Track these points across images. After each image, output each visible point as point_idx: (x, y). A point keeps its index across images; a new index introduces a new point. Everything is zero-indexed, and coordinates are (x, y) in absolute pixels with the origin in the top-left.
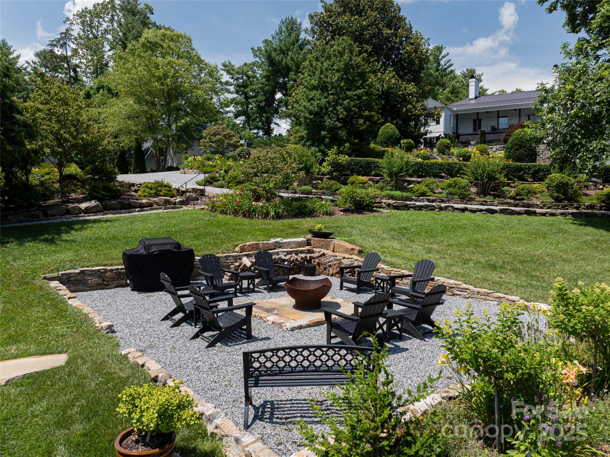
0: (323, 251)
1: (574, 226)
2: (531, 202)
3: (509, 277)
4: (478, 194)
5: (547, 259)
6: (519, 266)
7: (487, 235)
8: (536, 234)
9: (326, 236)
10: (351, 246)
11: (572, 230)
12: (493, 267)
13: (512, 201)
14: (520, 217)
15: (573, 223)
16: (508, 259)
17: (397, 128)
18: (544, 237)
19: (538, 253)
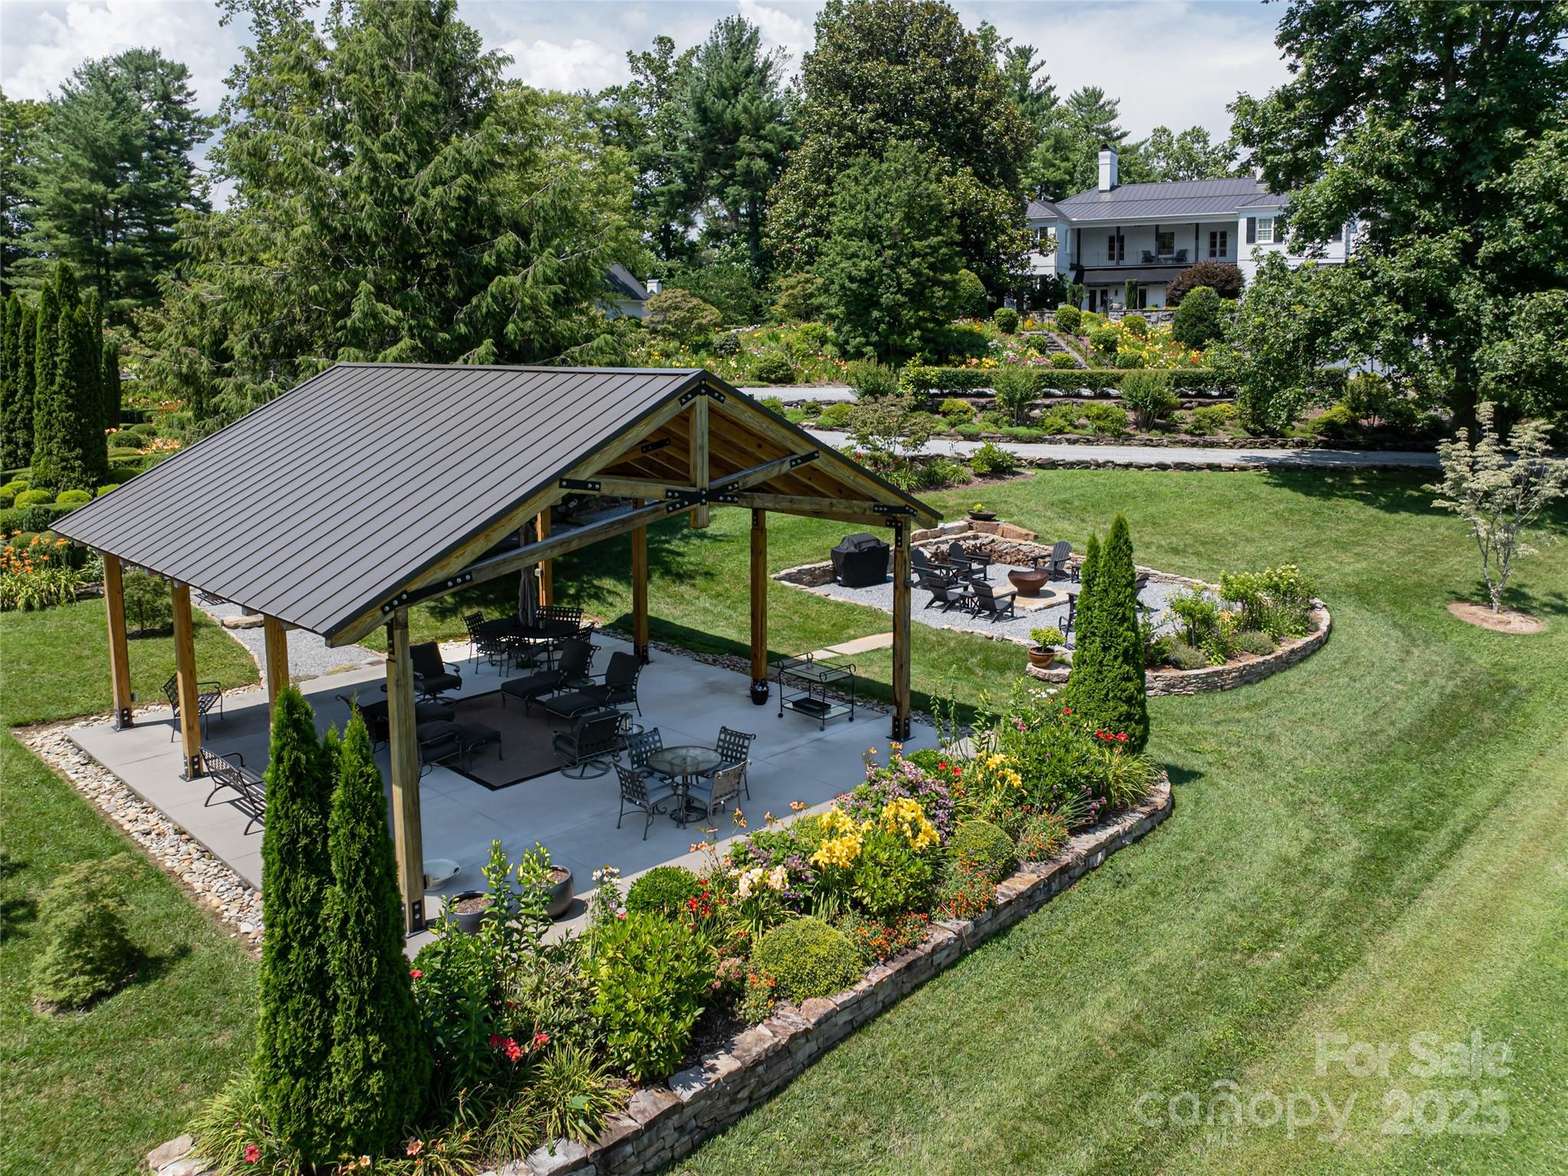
0: (992, 537)
1: (1268, 488)
2: (1214, 439)
3: (1192, 561)
4: (1138, 425)
5: (1229, 538)
6: (1201, 549)
7: (1163, 507)
8: (1220, 503)
9: (988, 518)
10: (1024, 531)
11: (1263, 495)
12: (1176, 551)
13: (1188, 438)
14: (1200, 474)
15: (1267, 483)
16: (1190, 541)
17: (980, 277)
18: (1230, 508)
19: (1221, 531)
